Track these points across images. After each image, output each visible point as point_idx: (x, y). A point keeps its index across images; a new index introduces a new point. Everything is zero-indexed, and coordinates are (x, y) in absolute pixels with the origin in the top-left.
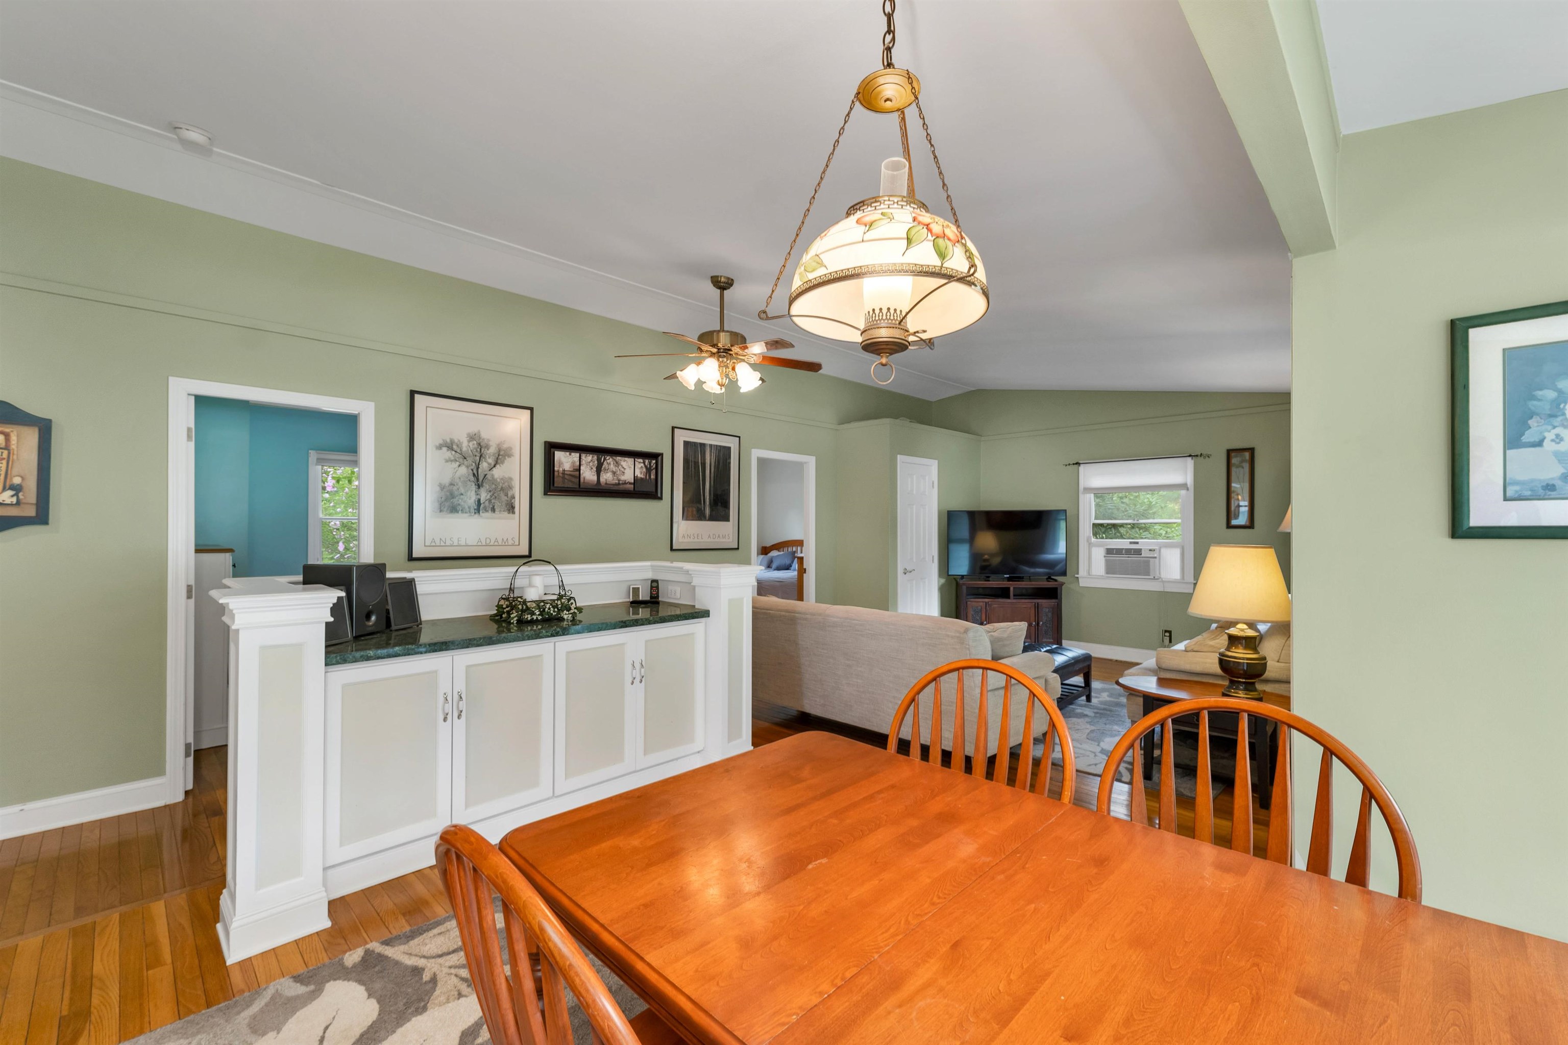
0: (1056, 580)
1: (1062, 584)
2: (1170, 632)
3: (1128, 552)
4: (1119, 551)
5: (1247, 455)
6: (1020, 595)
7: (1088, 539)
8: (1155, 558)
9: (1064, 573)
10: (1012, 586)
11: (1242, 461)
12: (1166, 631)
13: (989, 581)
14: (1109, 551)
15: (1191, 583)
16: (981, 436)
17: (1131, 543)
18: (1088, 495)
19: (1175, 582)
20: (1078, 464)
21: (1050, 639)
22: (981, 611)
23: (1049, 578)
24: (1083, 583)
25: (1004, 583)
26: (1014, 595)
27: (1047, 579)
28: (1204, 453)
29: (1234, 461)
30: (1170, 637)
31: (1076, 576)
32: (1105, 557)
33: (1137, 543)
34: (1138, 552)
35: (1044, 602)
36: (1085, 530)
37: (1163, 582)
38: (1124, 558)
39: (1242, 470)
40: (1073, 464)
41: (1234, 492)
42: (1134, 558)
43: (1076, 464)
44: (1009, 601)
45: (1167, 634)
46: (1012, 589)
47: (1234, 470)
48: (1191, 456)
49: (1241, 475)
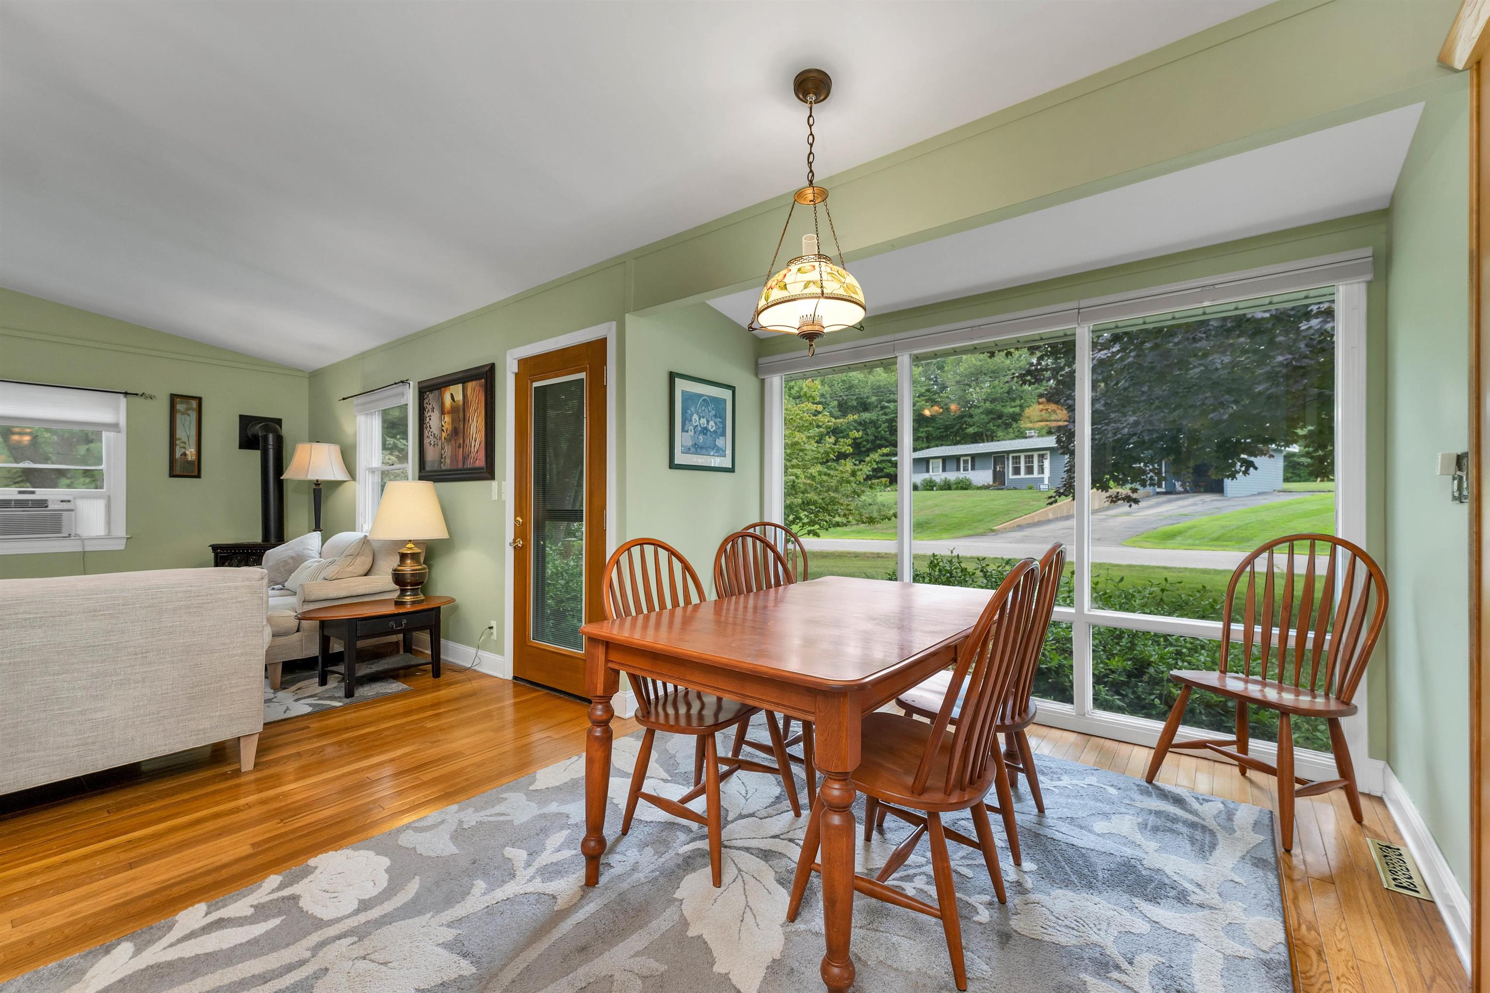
3: (22, 504)
5: (194, 404)
8: (69, 510)
11: (188, 409)
15: (125, 539)
17: (20, 492)
19: (98, 539)
28: (147, 392)
29: (180, 407)
33: (40, 493)
34: (42, 504)
37: (82, 541)
38: (14, 512)
39: (188, 417)
41: (180, 439)
42: (39, 511)
47: (179, 417)
48: (126, 394)
49: (187, 423)
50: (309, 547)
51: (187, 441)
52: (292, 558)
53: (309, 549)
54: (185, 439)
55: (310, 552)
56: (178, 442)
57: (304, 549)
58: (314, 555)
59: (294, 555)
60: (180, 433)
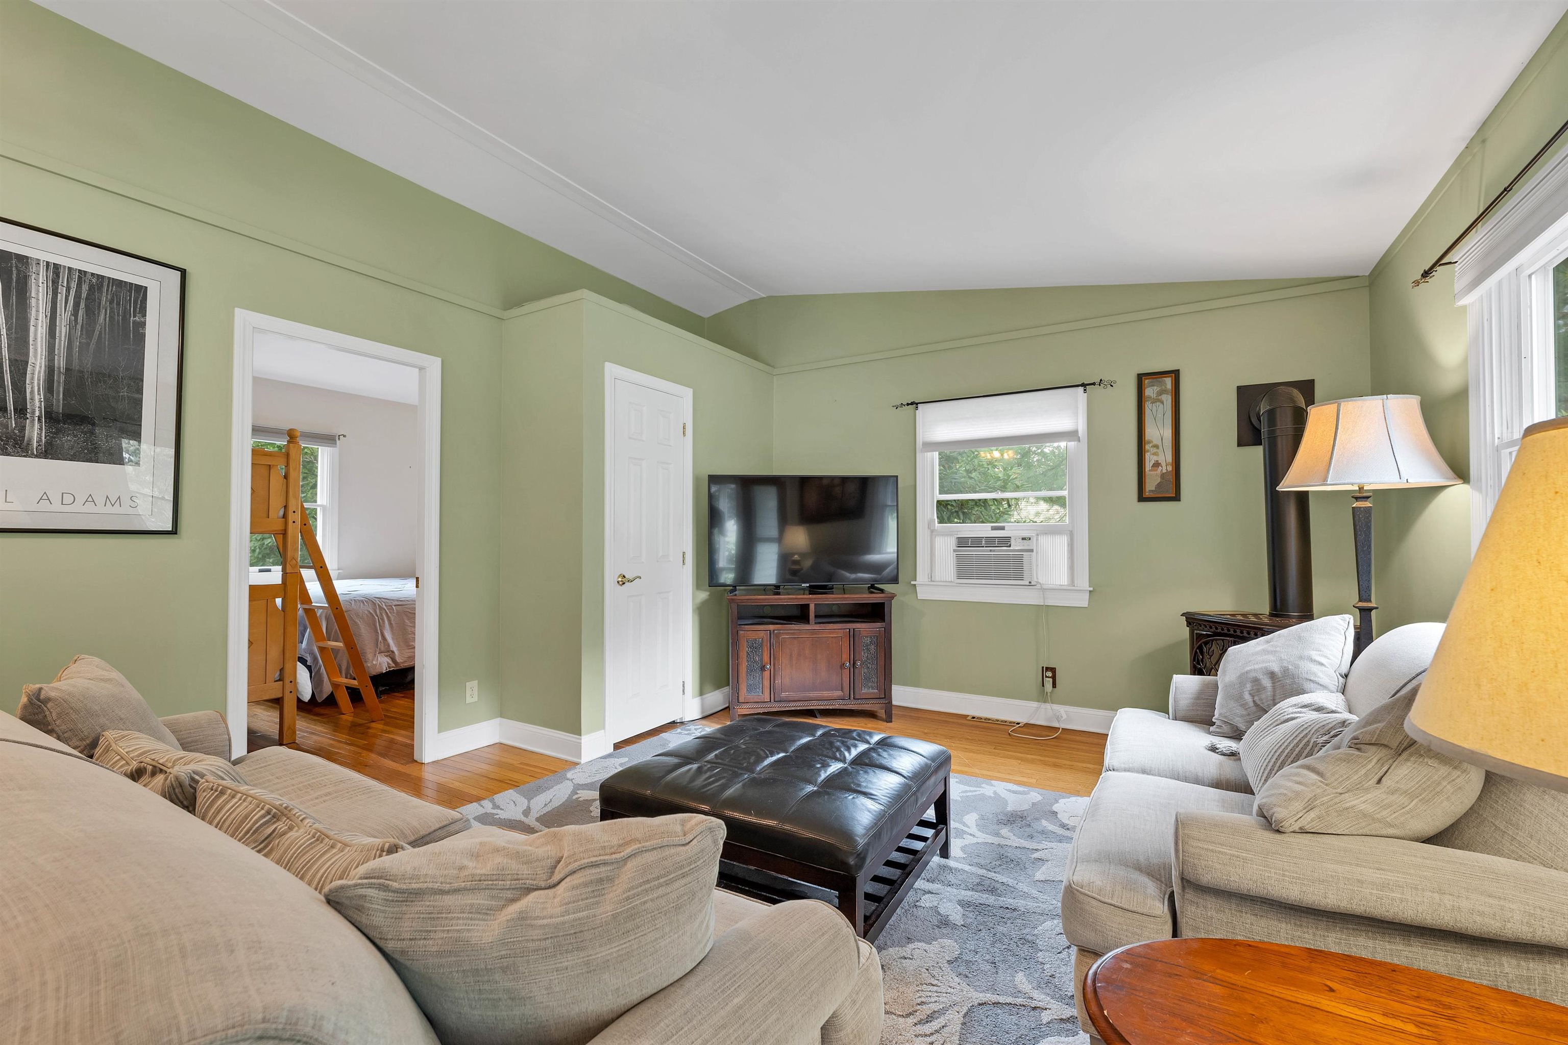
0: (882, 591)
1: (892, 596)
2: (1053, 670)
3: (991, 542)
4: (976, 542)
5: (1168, 382)
6: (826, 616)
7: (931, 522)
8: (1032, 551)
9: (895, 580)
10: (813, 602)
11: (1160, 393)
12: (1047, 669)
13: (778, 594)
14: (962, 542)
15: (1087, 591)
16: (773, 367)
17: (994, 528)
18: (929, 454)
19: (1060, 590)
20: (915, 404)
21: (873, 688)
22: (761, 645)
23: (872, 586)
24: (923, 593)
25: (805, 596)
26: (816, 617)
27: (869, 588)
28: (1106, 378)
29: (1149, 392)
30: (1054, 678)
31: (913, 583)
32: (954, 551)
33: (1003, 528)
34: (1005, 541)
35: (863, 627)
36: (926, 512)
37: (1043, 590)
38: (984, 551)
39: (1161, 405)
40: (908, 404)
41: (1149, 442)
42: (1002, 551)
43: (912, 404)
44: (807, 627)
45: (1049, 674)
46: (812, 607)
47: (1148, 406)
48: (1083, 385)
49: (1160, 415)
50: (1315, 656)
51: (1160, 444)
52: (1272, 675)
53: (1312, 661)
54: (1157, 441)
55: (1315, 668)
56: (1147, 447)
57: (1301, 658)
58: (1324, 680)
59: (1276, 668)
60: (1151, 432)
